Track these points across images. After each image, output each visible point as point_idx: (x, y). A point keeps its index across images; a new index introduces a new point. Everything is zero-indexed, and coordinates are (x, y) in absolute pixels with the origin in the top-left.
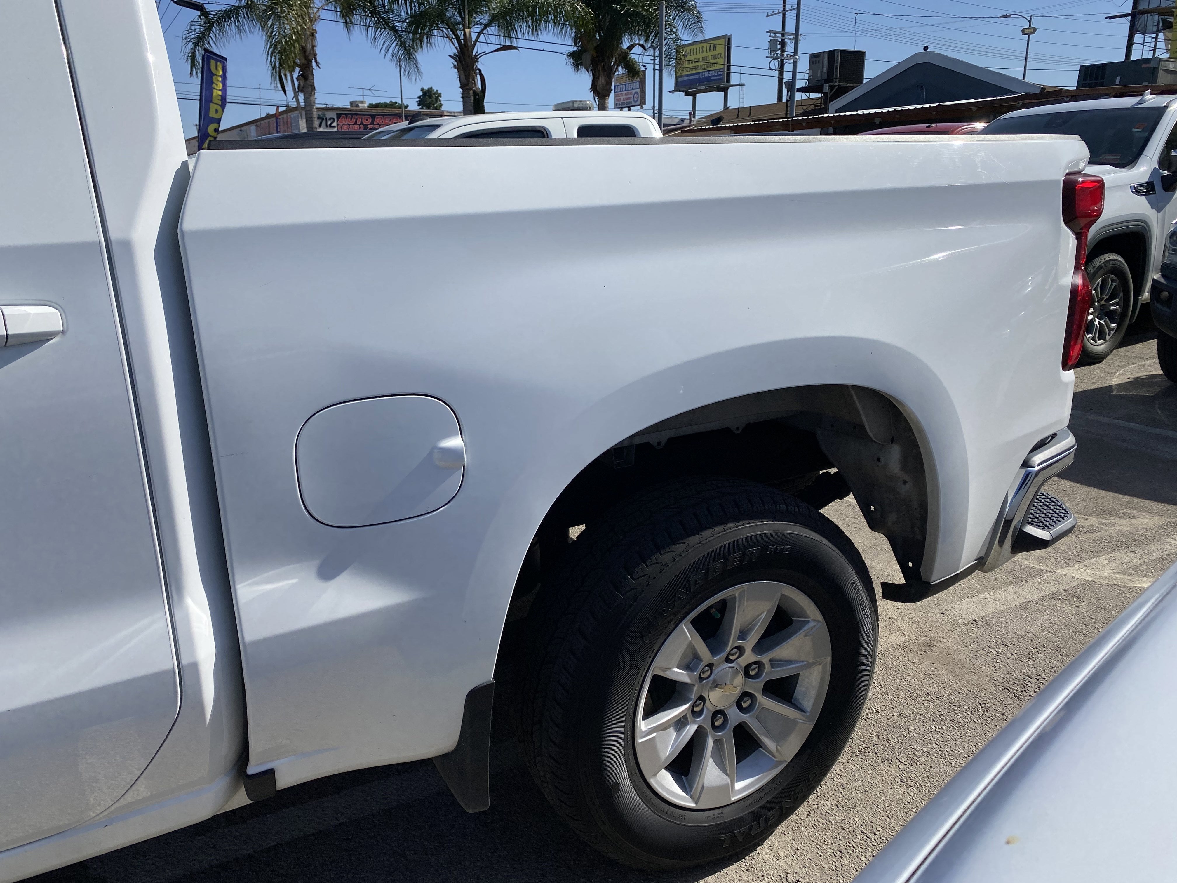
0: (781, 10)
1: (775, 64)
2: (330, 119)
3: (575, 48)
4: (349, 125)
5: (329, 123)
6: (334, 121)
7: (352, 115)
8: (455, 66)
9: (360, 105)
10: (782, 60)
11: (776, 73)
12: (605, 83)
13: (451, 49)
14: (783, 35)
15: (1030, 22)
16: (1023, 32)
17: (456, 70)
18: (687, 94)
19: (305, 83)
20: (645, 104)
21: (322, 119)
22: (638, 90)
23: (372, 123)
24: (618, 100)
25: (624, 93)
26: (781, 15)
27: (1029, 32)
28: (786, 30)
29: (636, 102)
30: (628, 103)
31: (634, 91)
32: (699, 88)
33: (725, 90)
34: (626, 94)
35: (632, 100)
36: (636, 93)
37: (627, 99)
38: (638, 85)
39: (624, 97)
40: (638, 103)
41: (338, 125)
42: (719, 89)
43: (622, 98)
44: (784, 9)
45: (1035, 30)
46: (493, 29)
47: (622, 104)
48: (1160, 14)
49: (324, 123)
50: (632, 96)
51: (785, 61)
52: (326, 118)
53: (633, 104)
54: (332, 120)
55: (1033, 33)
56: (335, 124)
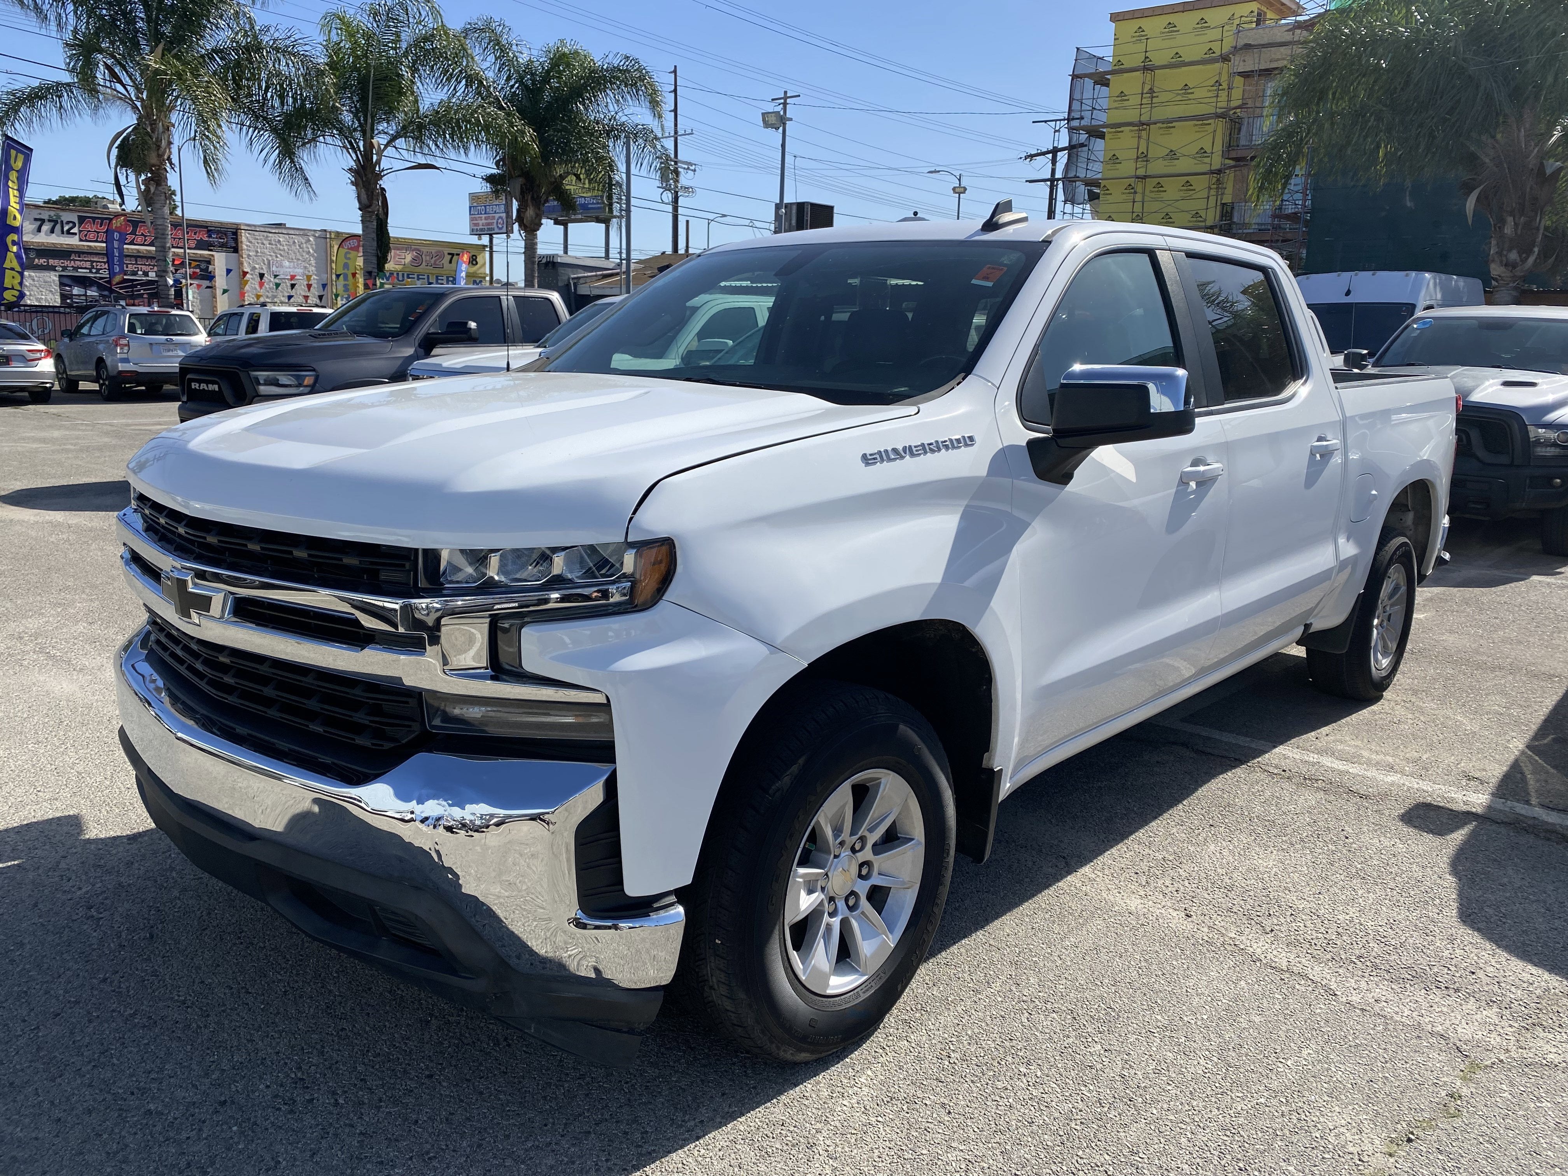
0: (672, 133)
1: (668, 196)
2: (68, 223)
3: (495, 171)
4: (98, 233)
5: (66, 228)
6: (74, 226)
7: (103, 219)
8: (352, 182)
9: (110, 206)
10: (676, 192)
11: (670, 208)
12: (534, 216)
13: (349, 161)
14: (676, 163)
15: (959, 180)
16: (954, 189)
17: (354, 188)
18: (557, 222)
19: (156, 189)
20: (512, 233)
21: (56, 222)
22: (504, 215)
23: (133, 233)
24: (476, 225)
25: (483, 216)
26: (673, 139)
27: (959, 190)
28: (679, 157)
29: (501, 229)
30: (489, 229)
31: (497, 216)
32: (573, 217)
33: (606, 221)
34: (486, 219)
35: (495, 226)
36: (500, 217)
37: (488, 224)
38: (502, 208)
39: (484, 221)
40: (504, 230)
41: (80, 231)
42: (598, 220)
43: (481, 222)
44: (676, 132)
45: (965, 189)
46: (400, 142)
47: (481, 230)
48: (1086, 185)
49: (58, 227)
50: (495, 221)
51: (679, 194)
52: (62, 222)
53: (497, 230)
54: (71, 225)
55: (964, 193)
56: (75, 230)
